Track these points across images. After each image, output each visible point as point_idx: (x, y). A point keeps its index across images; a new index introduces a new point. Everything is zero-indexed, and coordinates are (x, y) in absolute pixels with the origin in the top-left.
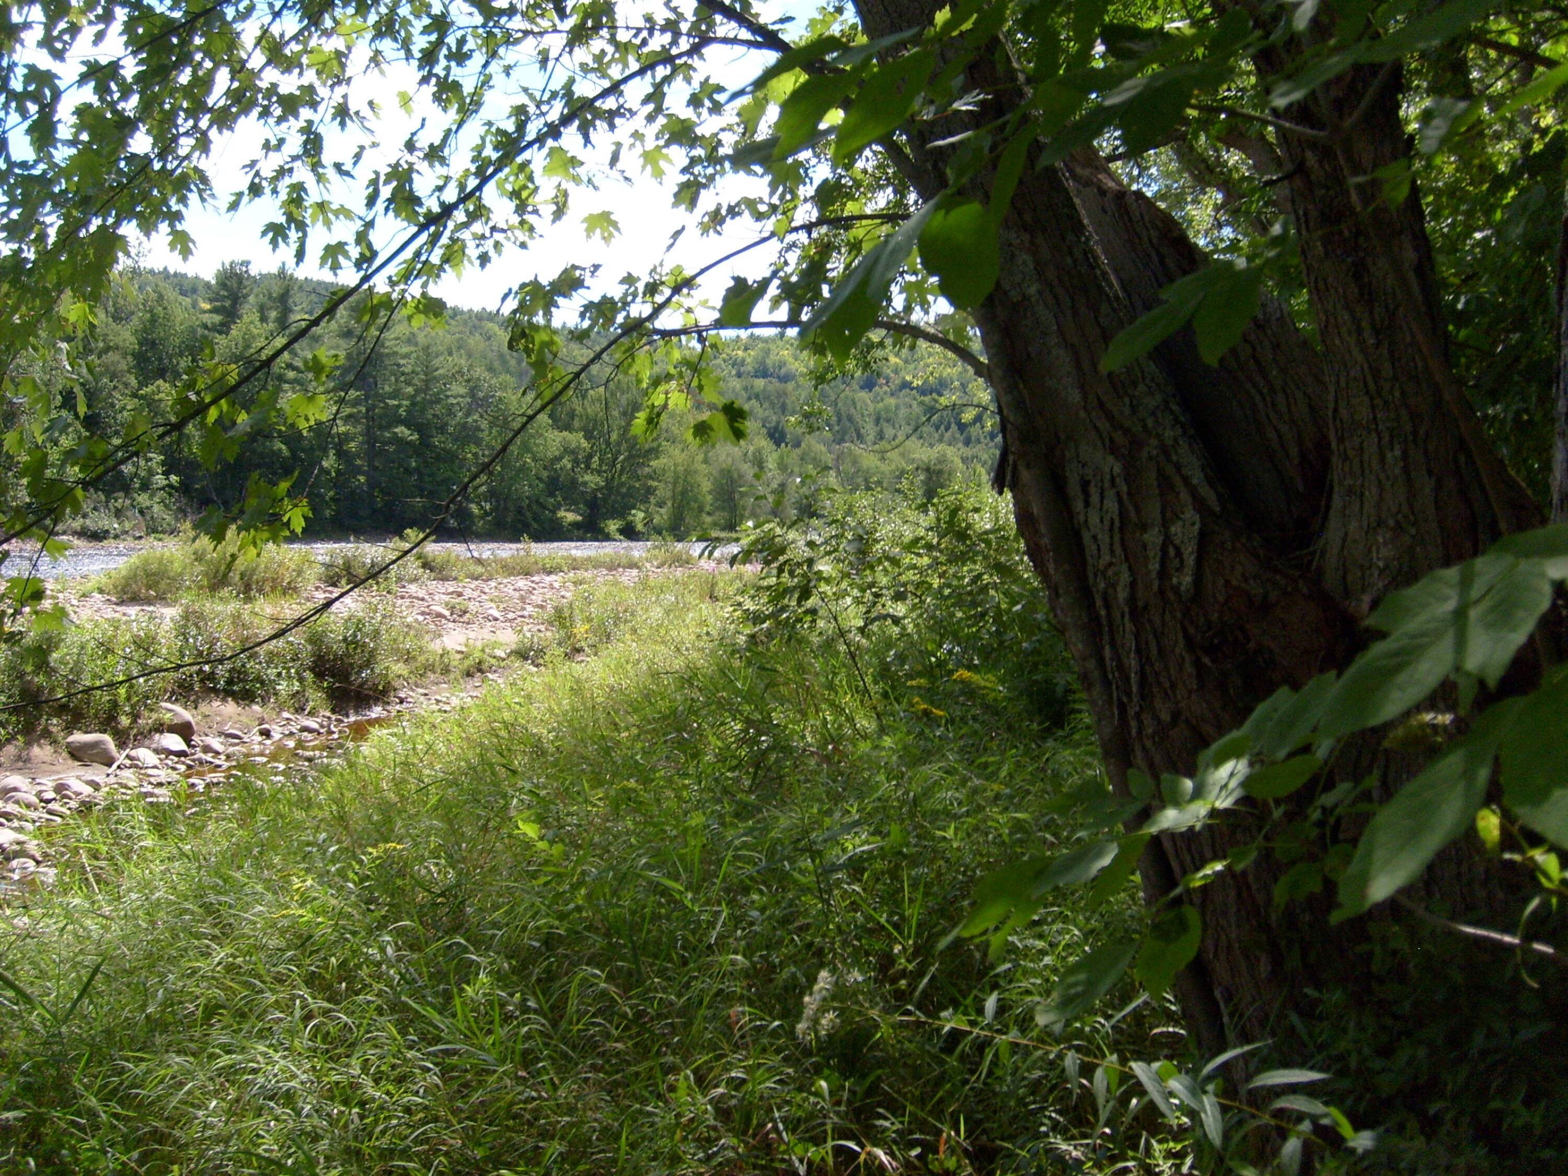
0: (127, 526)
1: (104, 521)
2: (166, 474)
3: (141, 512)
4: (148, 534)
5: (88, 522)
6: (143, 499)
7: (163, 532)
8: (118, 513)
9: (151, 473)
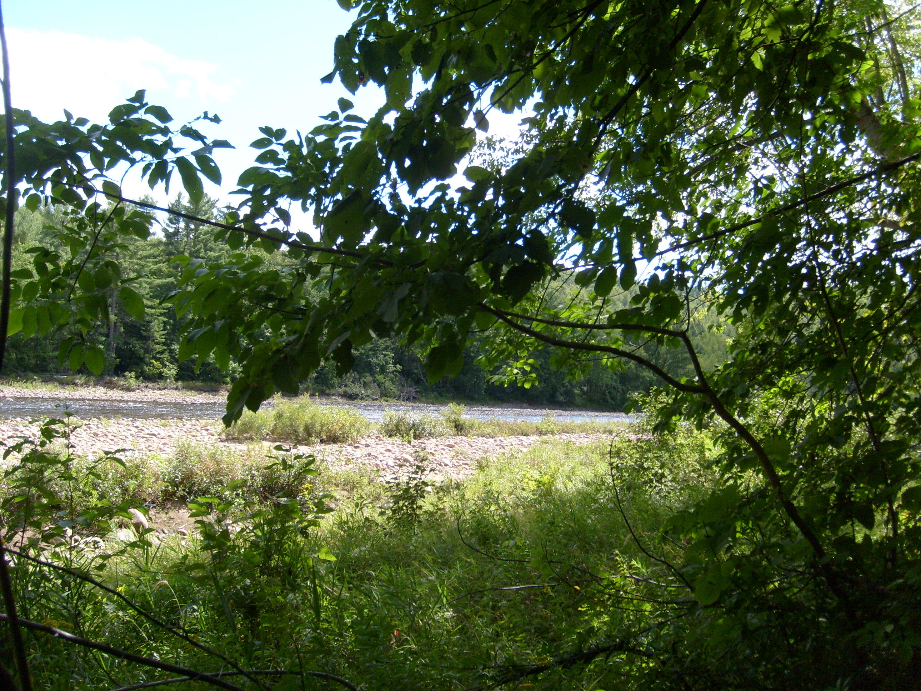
0: (369, 392)
1: (356, 389)
2: (395, 364)
3: (378, 385)
4: (381, 397)
5: (347, 389)
6: (380, 377)
7: (390, 397)
8: (365, 385)
9: (387, 363)
